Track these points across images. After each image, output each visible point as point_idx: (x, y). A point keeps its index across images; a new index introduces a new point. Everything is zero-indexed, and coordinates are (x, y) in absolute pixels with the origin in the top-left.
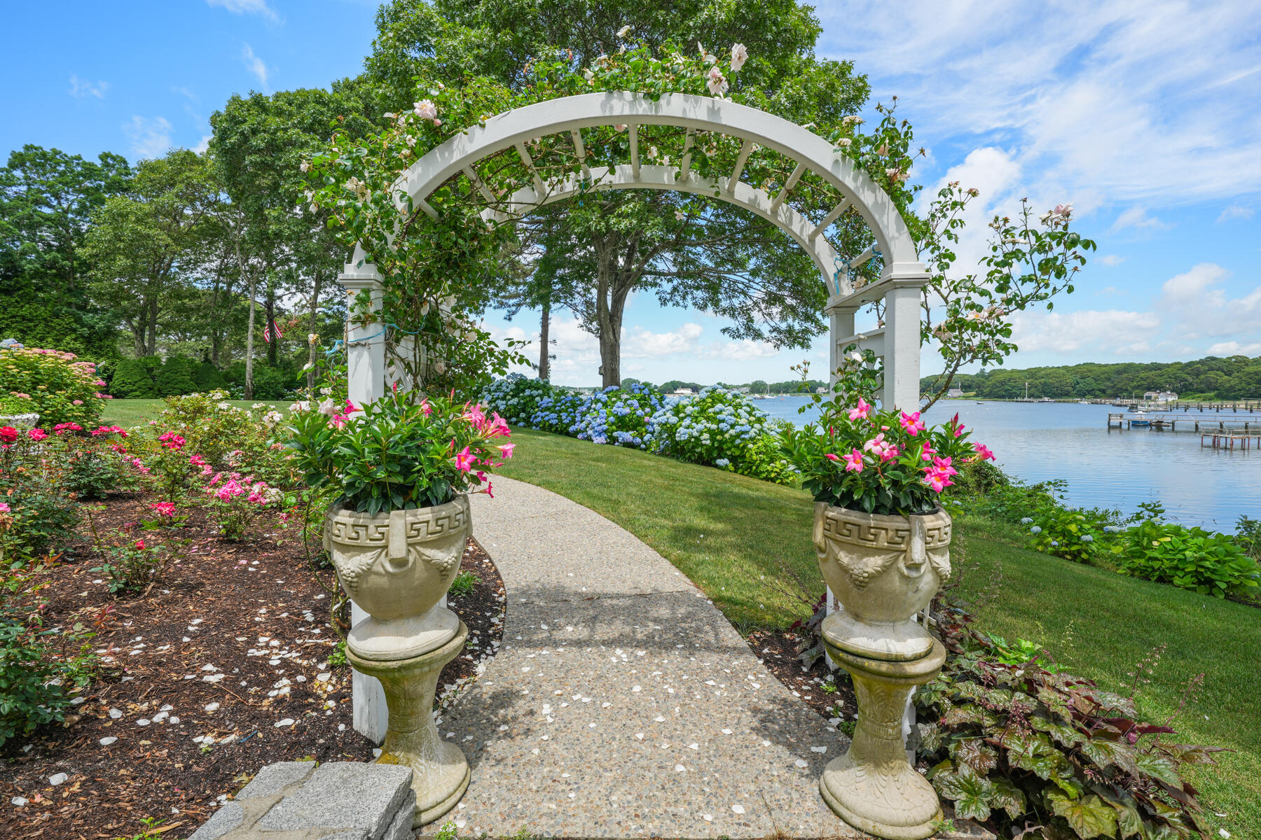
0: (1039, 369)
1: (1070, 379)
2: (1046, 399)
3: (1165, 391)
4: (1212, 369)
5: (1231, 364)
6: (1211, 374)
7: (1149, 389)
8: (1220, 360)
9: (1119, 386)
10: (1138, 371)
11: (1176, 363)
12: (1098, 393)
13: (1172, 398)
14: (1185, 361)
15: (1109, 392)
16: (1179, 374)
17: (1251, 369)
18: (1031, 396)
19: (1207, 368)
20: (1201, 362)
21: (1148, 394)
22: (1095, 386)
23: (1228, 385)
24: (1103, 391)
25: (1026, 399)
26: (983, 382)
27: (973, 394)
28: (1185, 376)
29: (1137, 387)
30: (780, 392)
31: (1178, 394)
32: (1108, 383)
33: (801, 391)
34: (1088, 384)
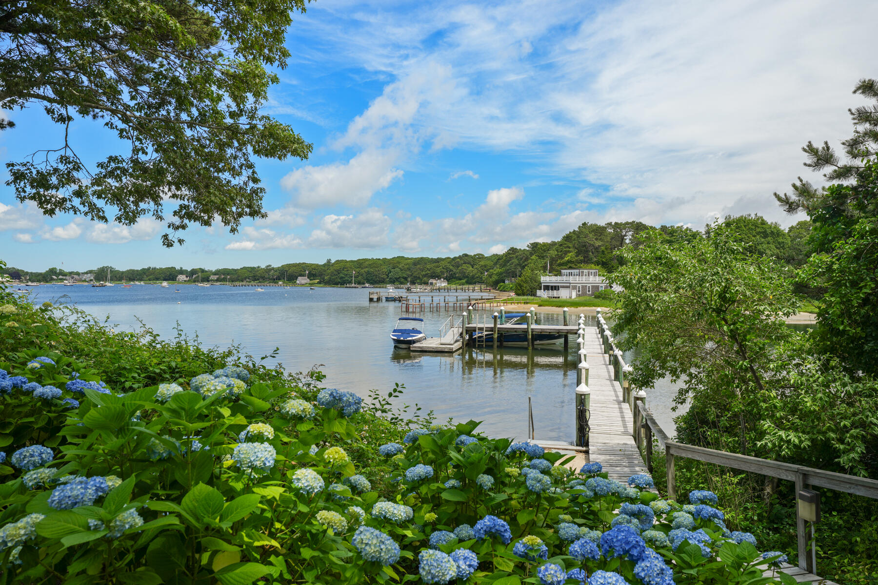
0: (365, 260)
1: (385, 269)
2: (367, 285)
3: (440, 278)
4: (465, 263)
5: (476, 260)
6: (464, 266)
7: (432, 277)
8: (470, 256)
9: (415, 275)
10: (426, 263)
11: (447, 258)
12: (402, 280)
13: (444, 284)
15: (409, 279)
16: (448, 265)
17: (485, 263)
18: (356, 282)
19: (462, 262)
20: (460, 257)
21: (431, 281)
22: (400, 274)
23: (472, 274)
24: (406, 279)
25: (353, 285)
26: (325, 271)
27: (316, 281)
28: (451, 267)
29: (425, 276)
30: (133, 280)
31: (448, 281)
32: (409, 273)
33: (157, 279)
34: (396, 273)
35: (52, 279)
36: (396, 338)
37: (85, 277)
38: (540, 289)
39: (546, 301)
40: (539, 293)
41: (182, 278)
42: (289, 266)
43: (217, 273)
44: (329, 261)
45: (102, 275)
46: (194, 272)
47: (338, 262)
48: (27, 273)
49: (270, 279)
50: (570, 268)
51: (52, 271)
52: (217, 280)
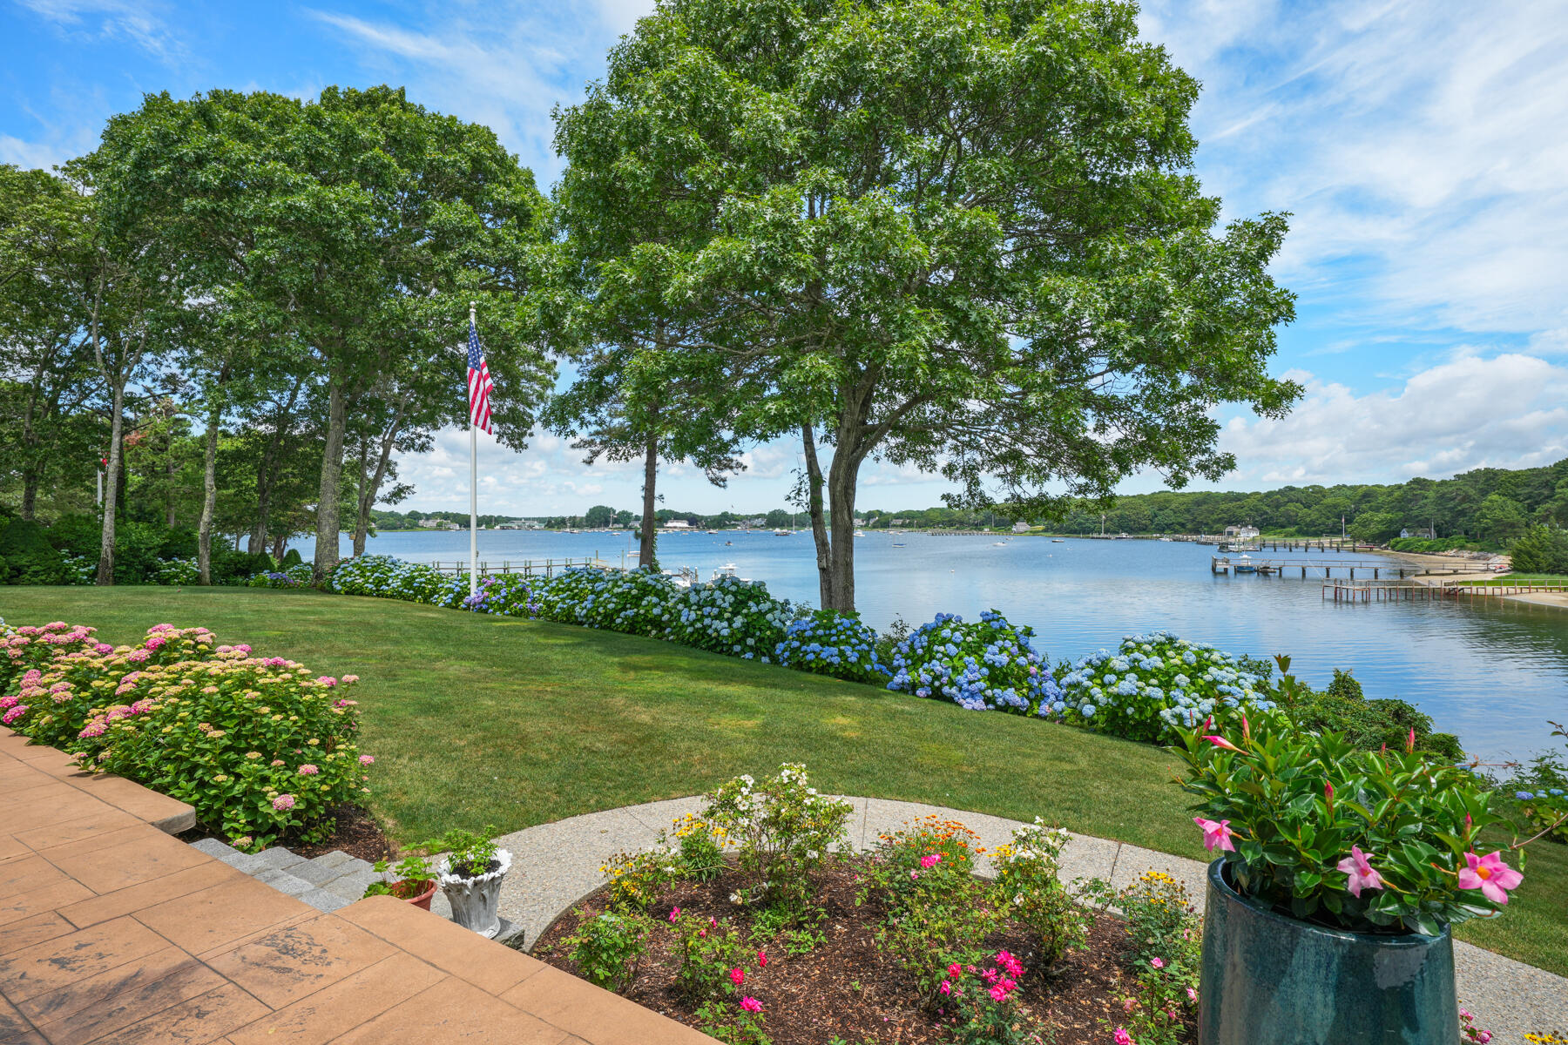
1: (1147, 511)
2: (1124, 535)
3: (1246, 526)
4: (1291, 501)
5: (1309, 495)
6: (1291, 506)
7: (1230, 523)
8: (1299, 490)
9: (1199, 519)
10: (1217, 502)
11: (1255, 493)
12: (1177, 527)
13: (1254, 534)
14: (1264, 491)
15: (1189, 526)
16: (1259, 505)
17: (1329, 501)
18: (1106, 532)
19: (1286, 499)
20: (1280, 492)
21: (1229, 529)
22: (1173, 519)
23: (1308, 519)
24: (1183, 525)
25: (1102, 535)
27: (1041, 528)
28: (1265, 508)
29: (1218, 521)
31: (1260, 529)
32: (1187, 516)
34: (1167, 516)
35: (725, 525)
37: (756, 522)
43: (898, 516)
48: (702, 518)
49: (969, 525)
51: (725, 515)
52: (903, 526)
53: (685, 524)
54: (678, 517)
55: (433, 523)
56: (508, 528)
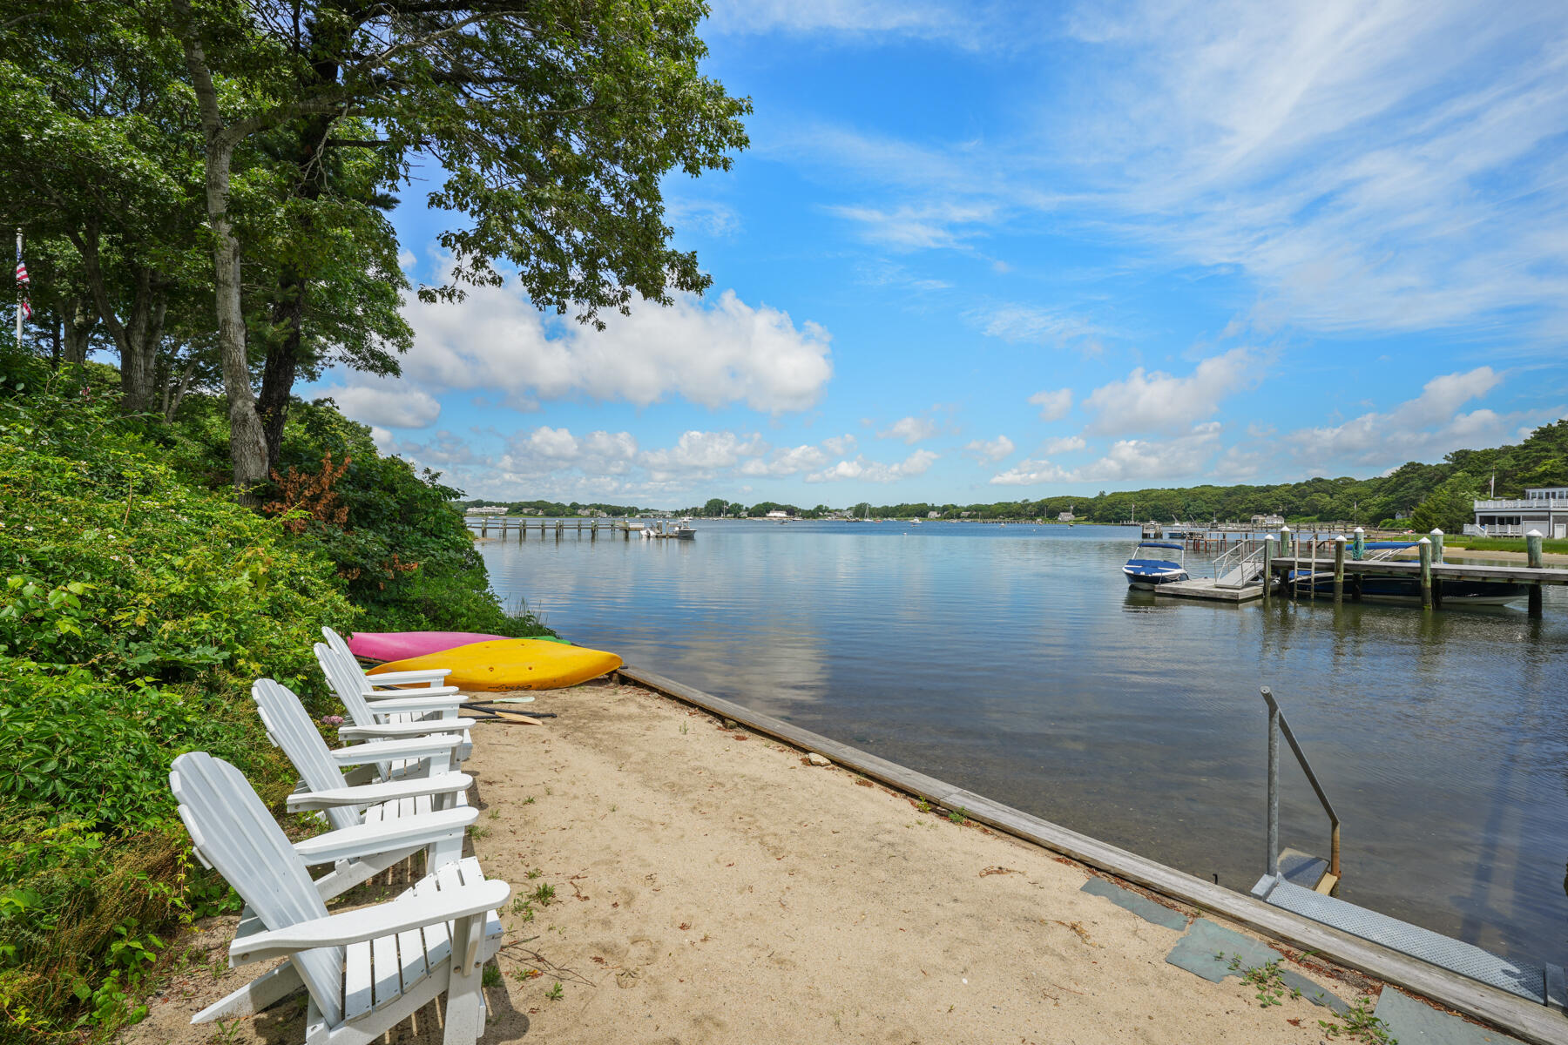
0: (1152, 491)
1: (1181, 502)
2: (1154, 522)
3: (1271, 515)
4: (1317, 491)
5: (1338, 486)
6: (1316, 496)
7: (1258, 512)
8: (1327, 481)
9: (1228, 509)
10: (1247, 494)
11: (1285, 485)
12: (1208, 516)
13: (1278, 522)
14: (1292, 482)
15: (1219, 515)
16: (1285, 495)
19: (1312, 490)
20: (1308, 483)
21: (1255, 517)
22: (1204, 508)
23: (1329, 507)
25: (1132, 522)
26: (1094, 505)
27: (1083, 518)
28: (1291, 498)
29: (1244, 511)
30: (887, 517)
31: (1285, 517)
32: (1218, 506)
33: (909, 516)
34: (1199, 507)
35: (819, 516)
36: (1132, 572)
38: (1473, 522)
39: (1486, 541)
40: (1468, 529)
41: (933, 514)
42: (1050, 500)
44: (1102, 494)
45: (860, 511)
46: (945, 508)
47: (1114, 494)
49: (1027, 516)
50: (1551, 485)
51: (819, 508)
52: (969, 517)
53: (783, 514)
54: (779, 508)
55: (587, 512)
56: (646, 517)
